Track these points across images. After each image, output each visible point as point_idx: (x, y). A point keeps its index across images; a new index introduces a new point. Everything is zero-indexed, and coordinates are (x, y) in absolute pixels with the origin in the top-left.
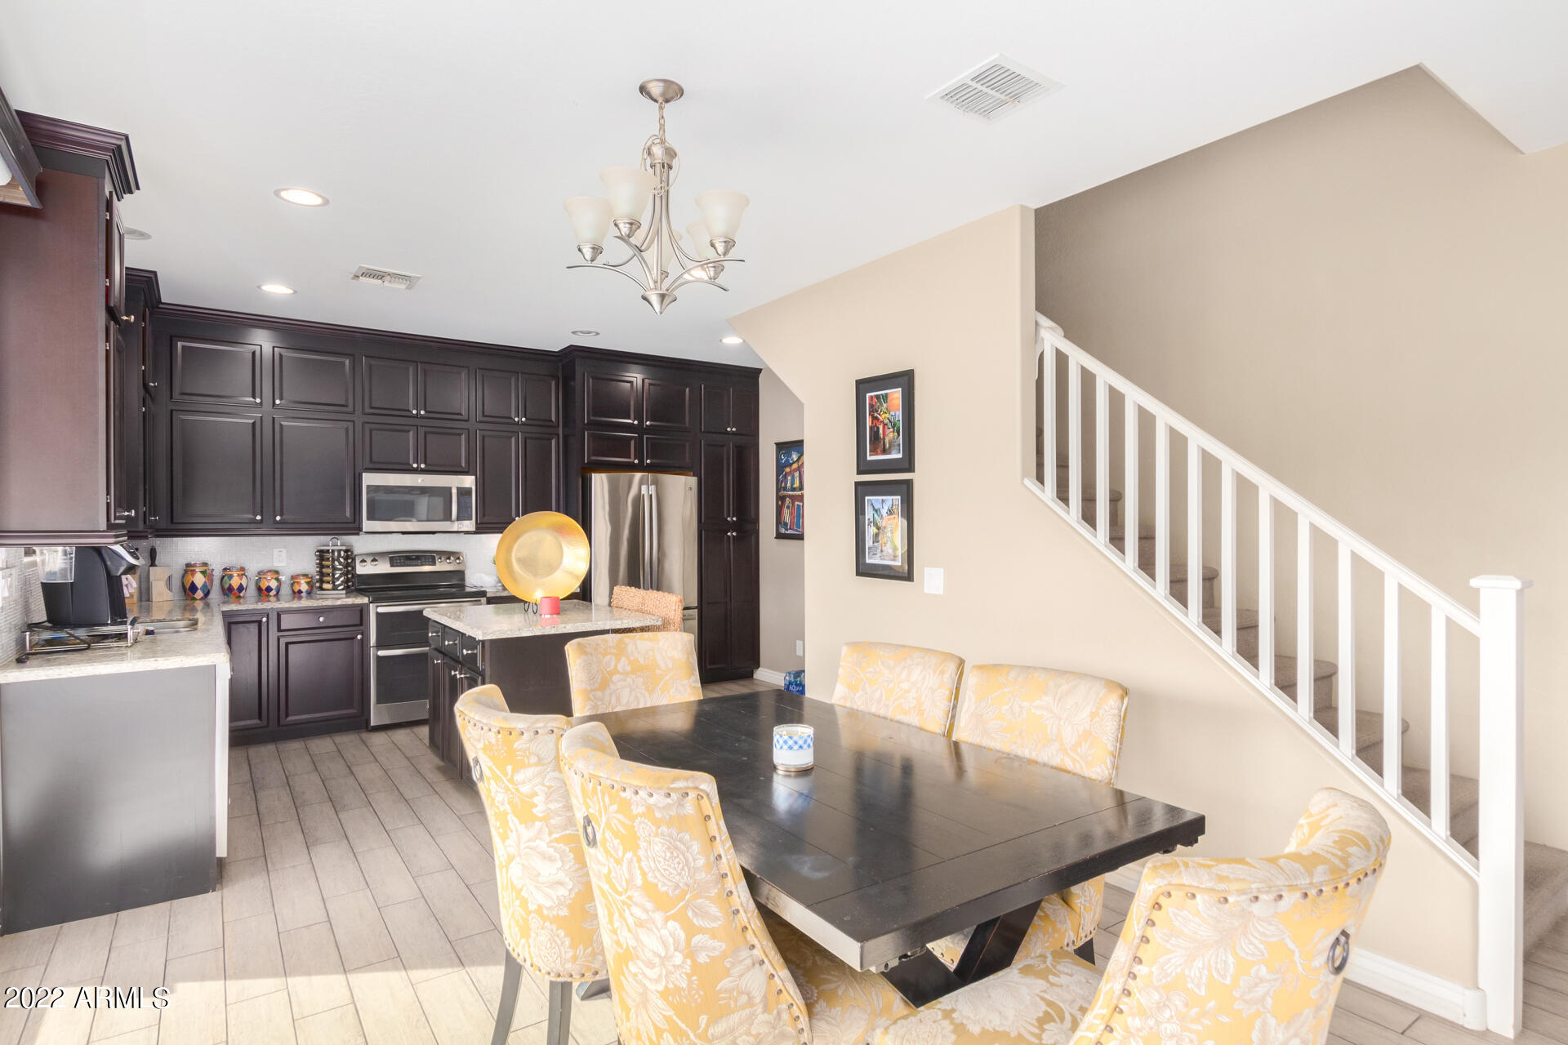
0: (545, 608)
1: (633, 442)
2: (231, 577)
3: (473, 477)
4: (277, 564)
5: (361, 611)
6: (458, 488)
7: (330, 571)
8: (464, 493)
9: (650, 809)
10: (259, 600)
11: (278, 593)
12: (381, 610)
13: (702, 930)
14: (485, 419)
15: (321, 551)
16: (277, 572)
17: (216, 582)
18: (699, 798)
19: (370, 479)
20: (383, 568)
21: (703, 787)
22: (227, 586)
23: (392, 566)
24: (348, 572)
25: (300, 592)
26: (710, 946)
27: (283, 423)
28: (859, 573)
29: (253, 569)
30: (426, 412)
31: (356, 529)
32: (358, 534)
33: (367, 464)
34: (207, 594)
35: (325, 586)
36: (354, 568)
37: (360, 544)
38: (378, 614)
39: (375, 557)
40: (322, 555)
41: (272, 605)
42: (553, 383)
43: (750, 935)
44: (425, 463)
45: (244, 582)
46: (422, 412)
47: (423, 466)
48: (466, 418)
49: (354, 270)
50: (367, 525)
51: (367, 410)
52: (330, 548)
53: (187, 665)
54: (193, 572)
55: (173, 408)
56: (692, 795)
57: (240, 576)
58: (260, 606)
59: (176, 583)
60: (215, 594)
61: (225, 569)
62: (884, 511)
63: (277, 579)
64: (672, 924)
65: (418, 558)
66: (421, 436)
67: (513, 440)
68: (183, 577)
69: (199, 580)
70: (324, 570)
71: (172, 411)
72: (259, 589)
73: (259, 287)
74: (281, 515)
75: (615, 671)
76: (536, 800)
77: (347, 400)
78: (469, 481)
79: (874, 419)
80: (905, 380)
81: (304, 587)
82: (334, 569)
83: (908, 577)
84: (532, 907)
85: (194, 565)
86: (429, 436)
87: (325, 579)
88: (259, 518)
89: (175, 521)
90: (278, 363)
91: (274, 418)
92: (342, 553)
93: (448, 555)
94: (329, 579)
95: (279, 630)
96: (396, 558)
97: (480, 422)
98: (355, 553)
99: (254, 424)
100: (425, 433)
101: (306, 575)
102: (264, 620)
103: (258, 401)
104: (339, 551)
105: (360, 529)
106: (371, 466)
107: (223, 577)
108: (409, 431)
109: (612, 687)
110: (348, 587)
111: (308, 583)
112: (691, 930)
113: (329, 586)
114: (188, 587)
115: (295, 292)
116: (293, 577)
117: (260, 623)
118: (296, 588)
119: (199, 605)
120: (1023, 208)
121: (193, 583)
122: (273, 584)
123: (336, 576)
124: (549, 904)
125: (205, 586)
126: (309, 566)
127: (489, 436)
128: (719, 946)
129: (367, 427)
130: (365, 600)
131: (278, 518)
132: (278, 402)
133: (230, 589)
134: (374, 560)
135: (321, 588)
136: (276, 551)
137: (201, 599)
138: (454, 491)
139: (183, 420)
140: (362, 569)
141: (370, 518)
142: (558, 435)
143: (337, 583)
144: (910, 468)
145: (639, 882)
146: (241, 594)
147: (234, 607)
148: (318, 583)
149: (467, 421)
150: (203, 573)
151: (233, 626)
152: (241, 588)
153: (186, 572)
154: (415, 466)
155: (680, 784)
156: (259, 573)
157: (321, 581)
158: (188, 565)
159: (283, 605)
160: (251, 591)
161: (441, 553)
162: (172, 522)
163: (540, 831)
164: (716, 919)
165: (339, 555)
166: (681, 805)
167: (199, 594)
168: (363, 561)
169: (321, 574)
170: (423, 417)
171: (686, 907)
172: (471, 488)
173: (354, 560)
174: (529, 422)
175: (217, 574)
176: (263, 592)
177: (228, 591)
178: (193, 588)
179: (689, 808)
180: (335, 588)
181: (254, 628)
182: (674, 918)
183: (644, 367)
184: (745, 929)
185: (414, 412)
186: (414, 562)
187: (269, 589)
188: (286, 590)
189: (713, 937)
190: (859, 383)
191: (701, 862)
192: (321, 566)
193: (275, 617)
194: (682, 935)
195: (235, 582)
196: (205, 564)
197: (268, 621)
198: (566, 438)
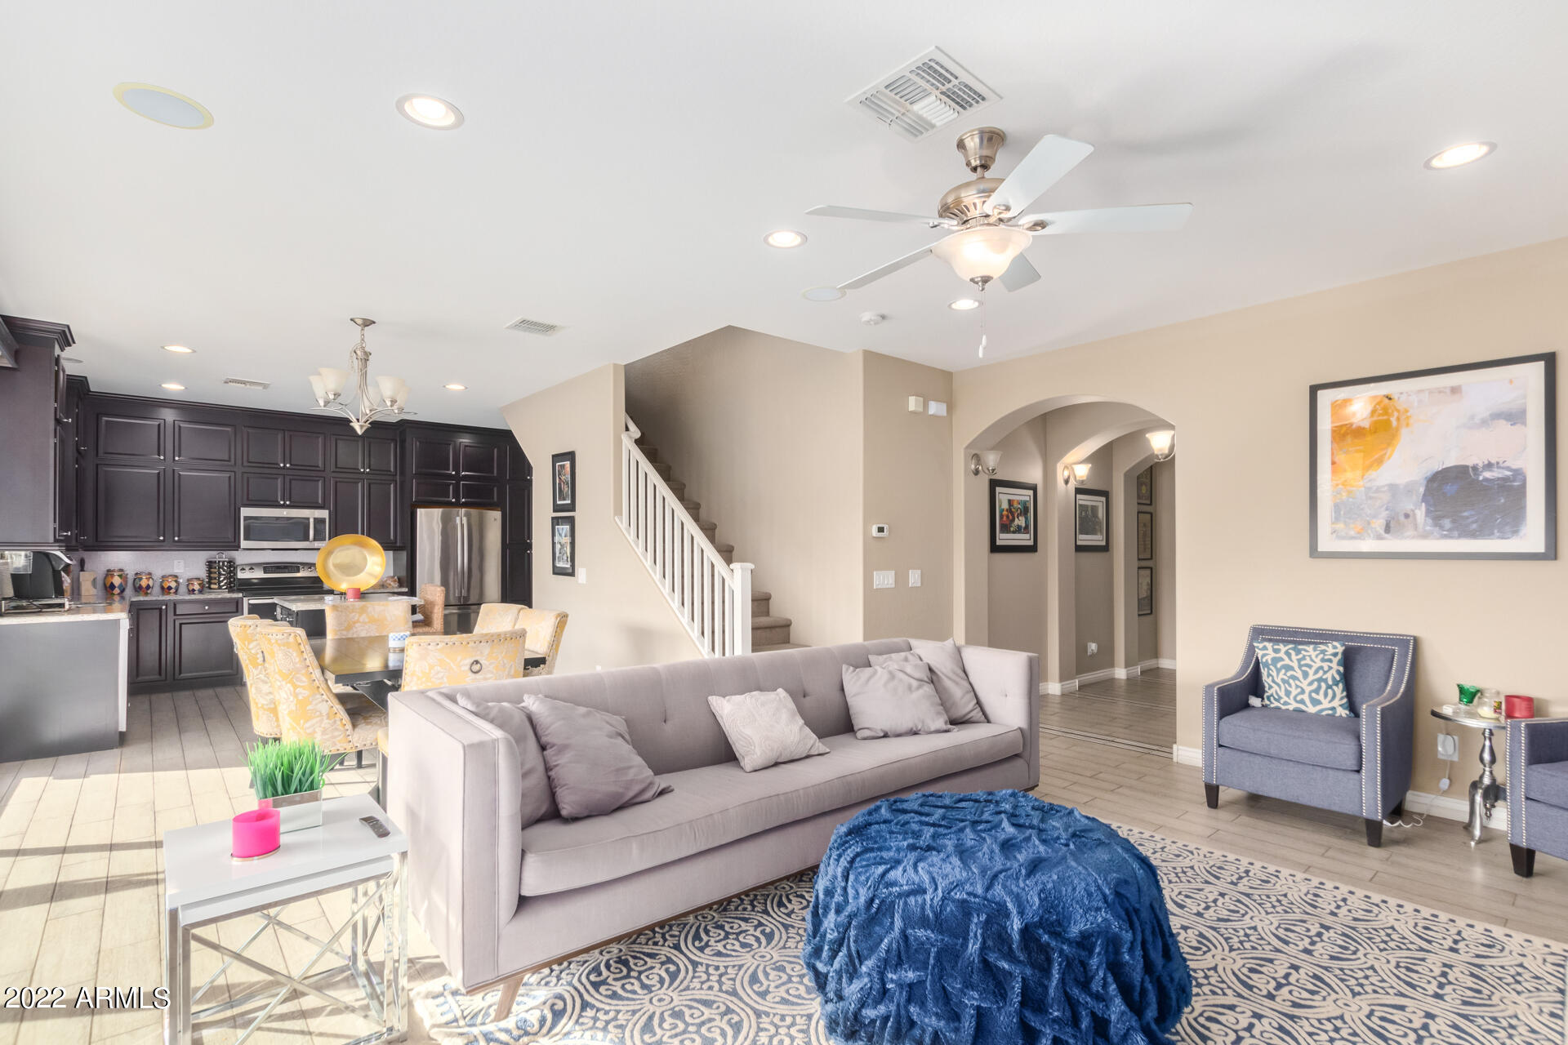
0: (350, 594)
1: (451, 487)
2: (141, 579)
3: (327, 511)
4: (176, 571)
5: (237, 603)
6: (315, 519)
7: (216, 576)
8: (319, 522)
9: (277, 640)
10: (163, 594)
11: (176, 591)
12: (252, 602)
13: (299, 686)
14: (337, 470)
15: (210, 562)
16: (176, 576)
17: (130, 582)
18: (296, 636)
19: (246, 512)
20: (259, 574)
21: (298, 632)
22: (138, 585)
23: (265, 573)
24: (231, 577)
25: (194, 590)
26: (304, 693)
27: (181, 473)
28: (554, 573)
29: (158, 573)
30: (291, 465)
31: (237, 547)
32: (237, 550)
33: (245, 502)
34: (123, 591)
35: (212, 586)
36: (235, 574)
37: (240, 557)
38: (249, 604)
39: (252, 567)
40: (210, 564)
41: (172, 597)
42: (392, 445)
43: (321, 690)
44: (290, 501)
45: (151, 583)
46: (288, 465)
47: (288, 503)
48: (323, 469)
49: (224, 379)
50: (244, 544)
51: (245, 464)
52: (217, 560)
53: (101, 619)
54: (112, 576)
55: (99, 462)
56: (293, 635)
57: (148, 579)
58: (161, 598)
59: (100, 583)
60: (129, 591)
61: (137, 574)
62: (563, 535)
63: (176, 581)
64: (289, 685)
65: (285, 567)
66: (287, 480)
67: (360, 485)
68: (105, 578)
69: (117, 581)
70: (212, 575)
71: (97, 465)
72: (162, 588)
73: (160, 386)
74: (178, 537)
75: (358, 621)
76: (258, 656)
77: (230, 457)
78: (324, 514)
79: (560, 478)
80: (570, 456)
81: (197, 587)
82: (220, 574)
83: (572, 574)
84: (260, 705)
85: (114, 571)
86: (293, 482)
87: (213, 581)
88: (162, 538)
89: (99, 540)
90: (178, 431)
91: (174, 470)
92: (226, 563)
93: (311, 566)
94: (216, 581)
95: (175, 614)
96: (268, 567)
97: (333, 472)
98: (237, 563)
99: (159, 473)
100: (290, 480)
101: (198, 579)
102: (164, 607)
103: (162, 458)
104: (223, 562)
105: (239, 547)
106: (248, 503)
107: (135, 579)
108: (277, 479)
109: (355, 630)
110: (231, 587)
111: (199, 584)
112: (295, 687)
113: (216, 586)
114: (108, 585)
115: (186, 388)
116: (188, 580)
117: (161, 609)
118: (191, 588)
119: (117, 598)
120: (615, 366)
121: (112, 583)
122: (173, 585)
123: (221, 579)
124: (265, 703)
125: (121, 585)
126: (202, 573)
127: (340, 482)
128: (306, 693)
129: (246, 475)
130: (240, 595)
131: (176, 538)
132: (177, 458)
133: (140, 587)
134: (252, 569)
135: (210, 588)
136: (176, 562)
137: (119, 594)
138: (312, 521)
139: (106, 471)
140: (241, 575)
141: (245, 539)
142: (396, 481)
143: (222, 584)
144: (573, 510)
145: (277, 670)
146: (149, 591)
147: (141, 598)
148: (207, 585)
149: (324, 471)
150: (120, 576)
151: (141, 612)
152: (148, 587)
153: (107, 575)
154: (282, 502)
155: (288, 631)
156: (163, 577)
157: (210, 583)
158: (109, 571)
159: (178, 597)
160: (157, 589)
161: (304, 564)
162: (97, 541)
163: (261, 670)
164: (304, 682)
165: (223, 564)
166: (288, 638)
167: (117, 591)
168: (243, 569)
169: (210, 578)
170: (288, 468)
171: (293, 678)
172: (325, 519)
173: (235, 568)
174: (372, 472)
175: (131, 577)
176: (166, 590)
177: (138, 589)
178: (112, 586)
179: (291, 639)
180: (220, 588)
181: (156, 613)
182: (289, 683)
183: (471, 435)
184: (318, 687)
185: (282, 465)
186: (283, 570)
187: (170, 588)
188: (183, 589)
189: (304, 689)
190: (553, 456)
191: (297, 660)
192: (210, 572)
193: (172, 605)
194: (292, 689)
195: (144, 583)
196: (121, 570)
197: (166, 608)
198: (402, 483)
